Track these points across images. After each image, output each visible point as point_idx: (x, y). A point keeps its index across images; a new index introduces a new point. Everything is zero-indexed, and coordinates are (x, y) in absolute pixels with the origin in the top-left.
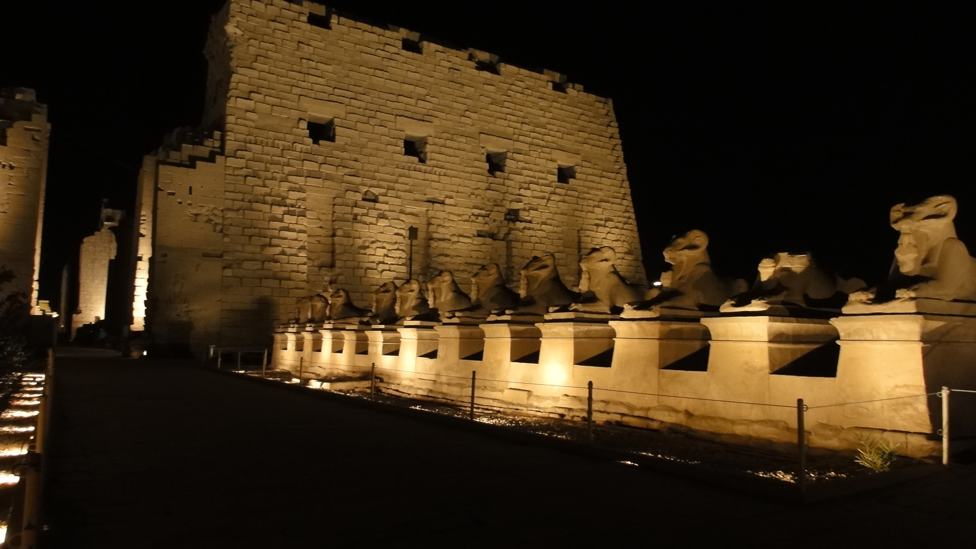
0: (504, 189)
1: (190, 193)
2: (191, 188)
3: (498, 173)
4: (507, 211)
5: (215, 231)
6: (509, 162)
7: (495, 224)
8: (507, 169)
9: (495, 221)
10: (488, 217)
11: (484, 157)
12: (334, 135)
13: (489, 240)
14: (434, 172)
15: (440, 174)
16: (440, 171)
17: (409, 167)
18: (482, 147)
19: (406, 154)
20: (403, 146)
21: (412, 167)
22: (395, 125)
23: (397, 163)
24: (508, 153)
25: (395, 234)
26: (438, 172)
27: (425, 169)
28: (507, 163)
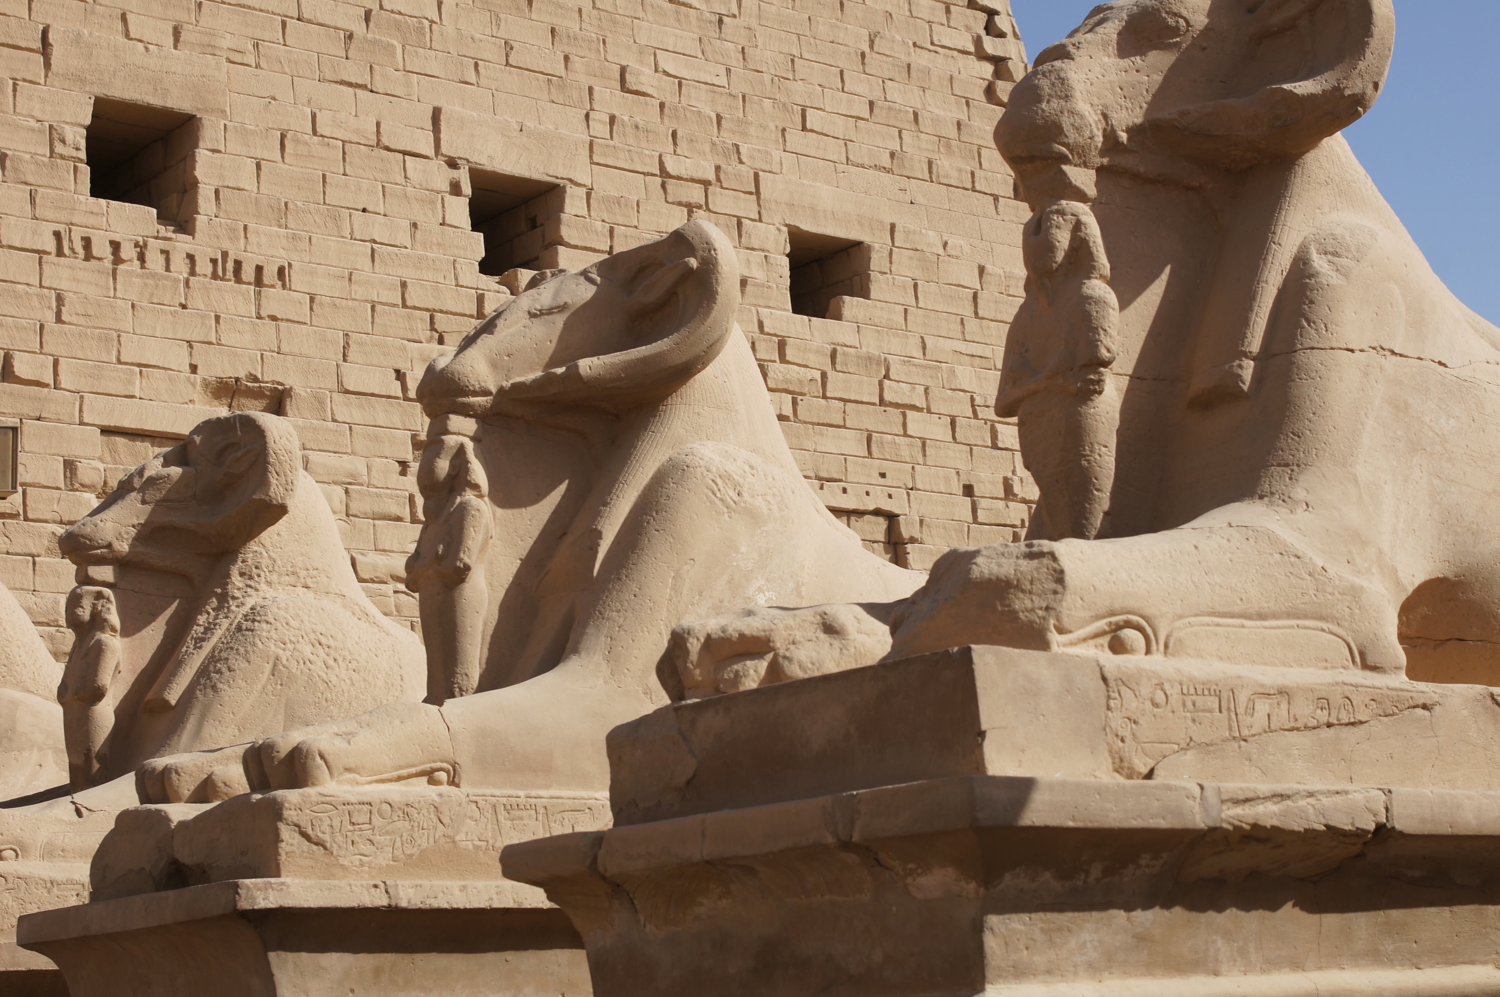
3: (526, 277)
6: (568, 230)
8: (561, 257)
11: (461, 202)
14: (230, 274)
15: (259, 281)
16: (259, 269)
17: (116, 246)
18: (452, 164)
19: (97, 191)
20: (83, 155)
21: (128, 252)
22: (47, 65)
23: (57, 235)
24: (570, 190)
25: (49, 551)
26: (248, 273)
27: (191, 257)
28: (566, 232)
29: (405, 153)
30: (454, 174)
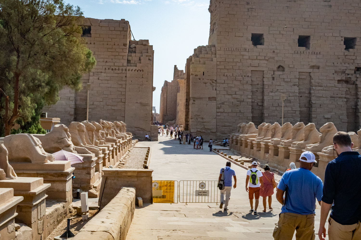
0: (354, 58)
1: (203, 75)
2: (203, 72)
3: (351, 50)
4: (356, 69)
5: (213, 90)
6: (357, 43)
7: (349, 76)
8: (356, 47)
9: (348, 74)
10: (344, 73)
11: (342, 43)
12: (264, 42)
13: (345, 85)
14: (313, 54)
15: (317, 54)
16: (317, 53)
17: (301, 52)
18: (342, 37)
19: (299, 46)
20: (297, 42)
21: (302, 52)
22: (294, 32)
23: (294, 51)
24: (357, 38)
25: (293, 85)
26: (316, 53)
27: (309, 52)
28: (357, 44)
29: (336, 37)
30: (342, 38)
